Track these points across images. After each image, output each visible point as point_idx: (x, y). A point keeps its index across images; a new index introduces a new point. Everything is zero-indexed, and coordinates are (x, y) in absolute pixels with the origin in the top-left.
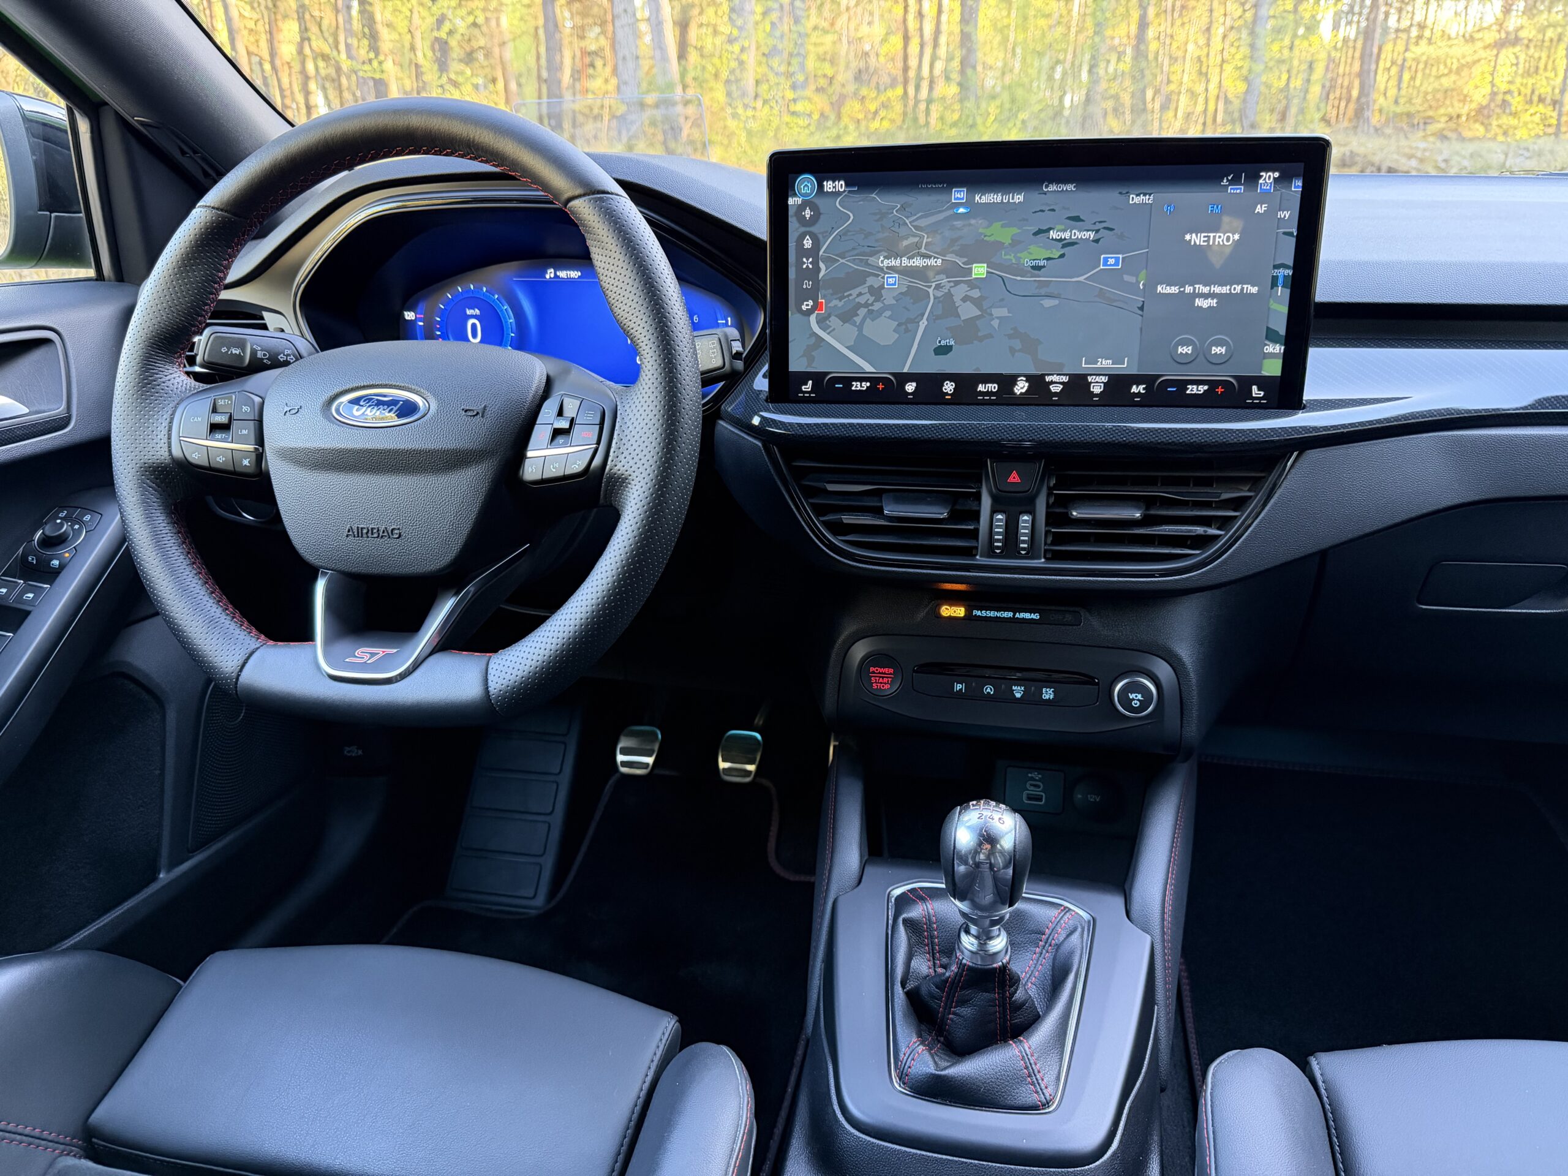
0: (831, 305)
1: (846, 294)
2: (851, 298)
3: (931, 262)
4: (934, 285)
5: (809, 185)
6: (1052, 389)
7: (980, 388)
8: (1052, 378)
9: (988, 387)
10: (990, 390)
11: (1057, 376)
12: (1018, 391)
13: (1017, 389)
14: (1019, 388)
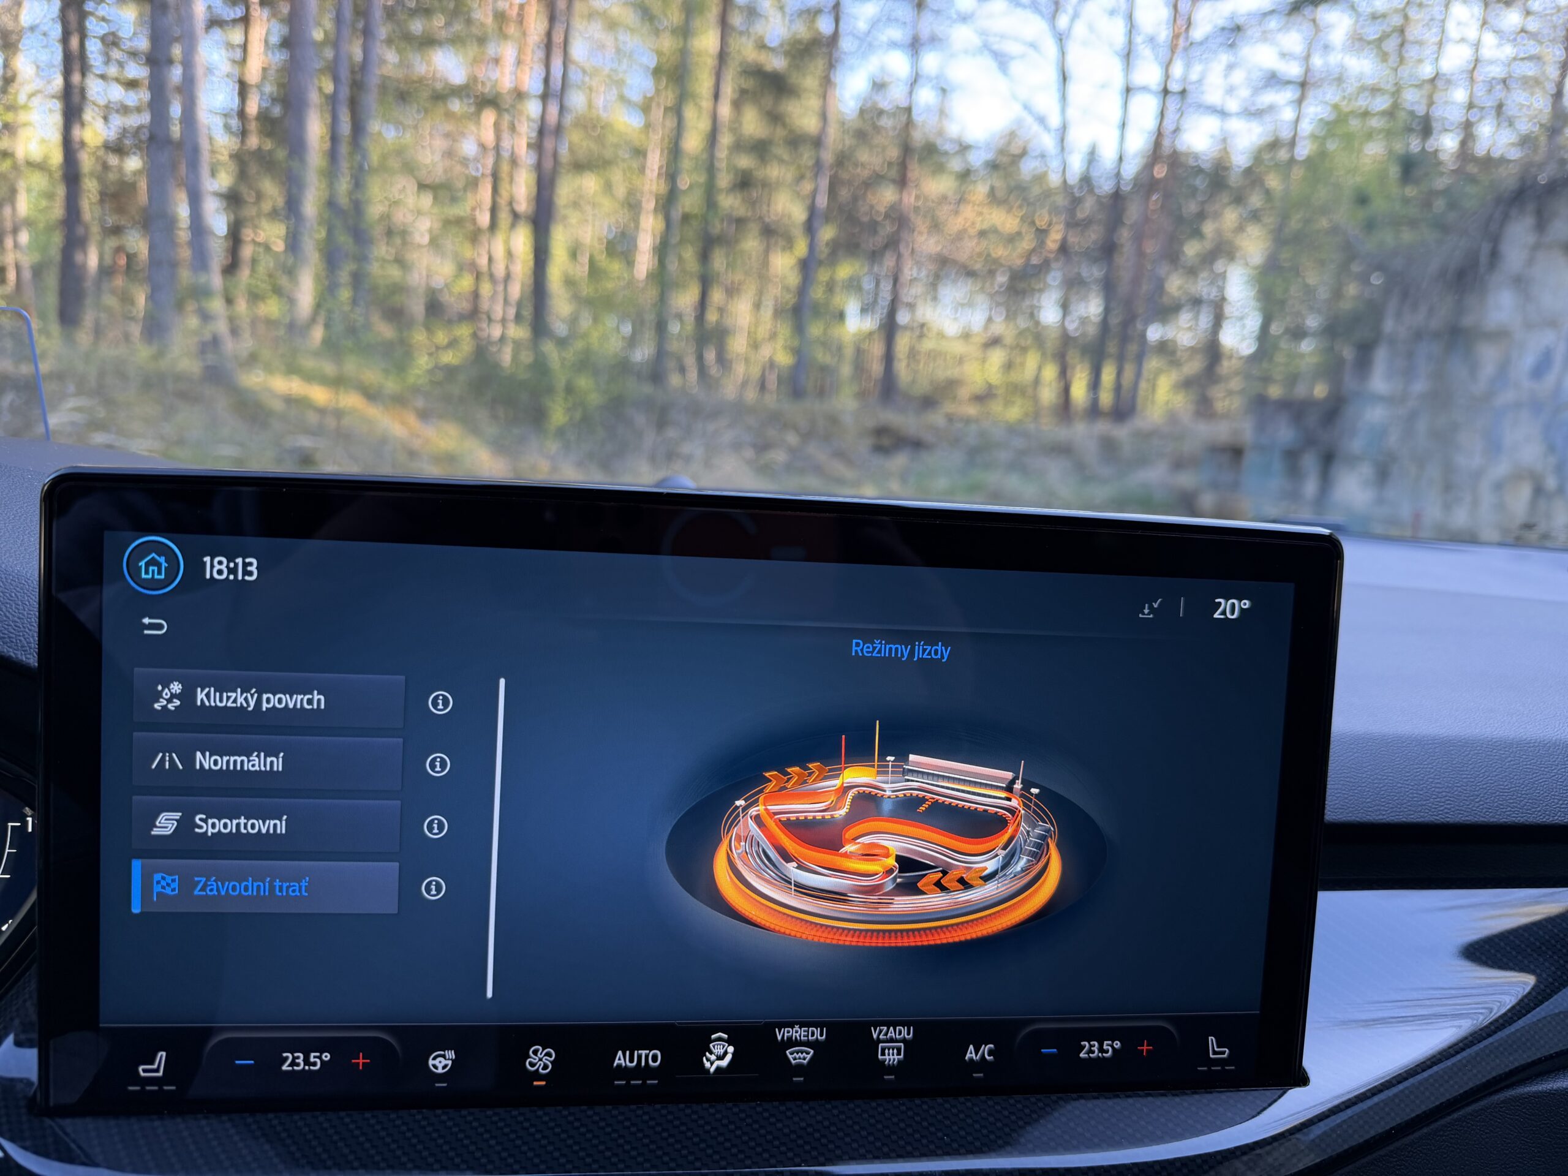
6: (790, 1057)
7: (619, 1059)
8: (788, 1032)
9: (640, 1057)
10: (643, 1064)
11: (800, 1028)
12: (712, 1064)
13: (708, 1060)
14: (713, 1057)
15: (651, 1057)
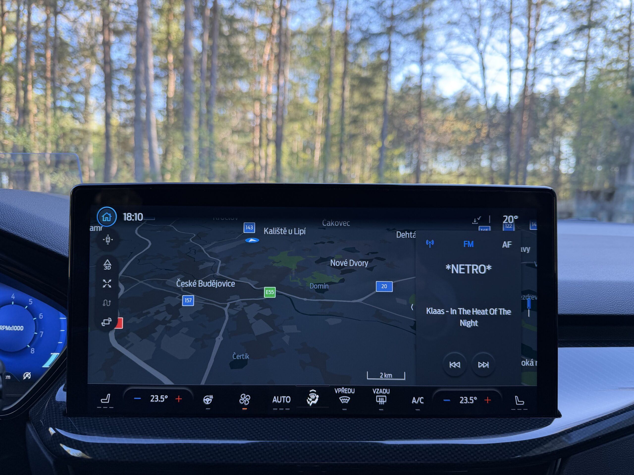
0: (131, 321)
1: (144, 312)
2: (149, 315)
3: (226, 284)
4: (228, 304)
6: (341, 400)
7: (275, 400)
8: (340, 390)
9: (282, 399)
10: (284, 402)
11: (344, 388)
12: (310, 403)
13: (309, 400)
14: (311, 400)
15: (287, 399)
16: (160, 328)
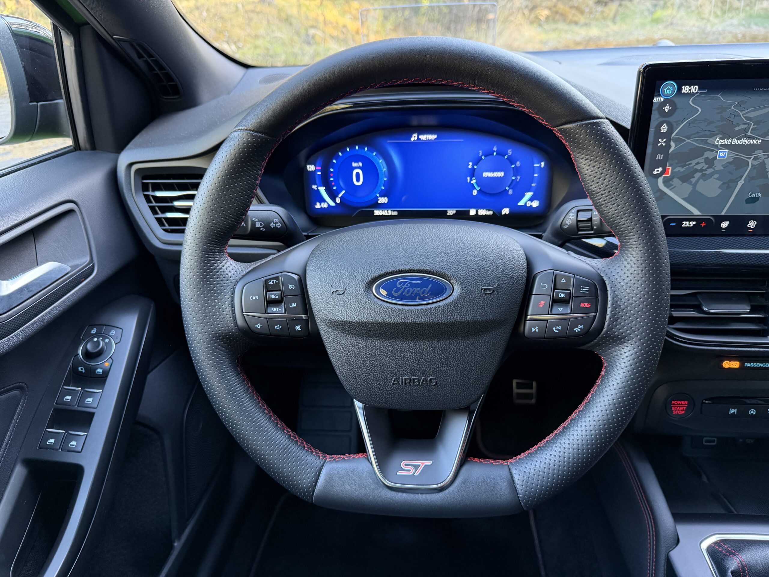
0: (676, 170)
1: (687, 163)
2: (691, 166)
3: (755, 141)
4: (753, 157)
5: (671, 88)
16: (698, 175)
